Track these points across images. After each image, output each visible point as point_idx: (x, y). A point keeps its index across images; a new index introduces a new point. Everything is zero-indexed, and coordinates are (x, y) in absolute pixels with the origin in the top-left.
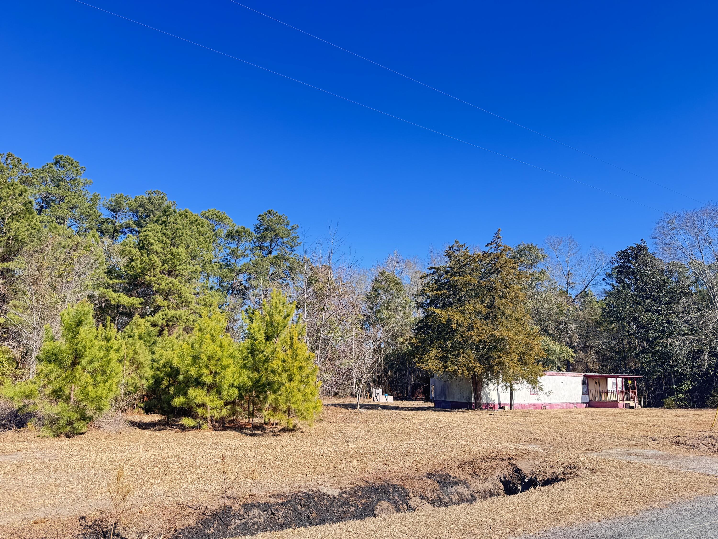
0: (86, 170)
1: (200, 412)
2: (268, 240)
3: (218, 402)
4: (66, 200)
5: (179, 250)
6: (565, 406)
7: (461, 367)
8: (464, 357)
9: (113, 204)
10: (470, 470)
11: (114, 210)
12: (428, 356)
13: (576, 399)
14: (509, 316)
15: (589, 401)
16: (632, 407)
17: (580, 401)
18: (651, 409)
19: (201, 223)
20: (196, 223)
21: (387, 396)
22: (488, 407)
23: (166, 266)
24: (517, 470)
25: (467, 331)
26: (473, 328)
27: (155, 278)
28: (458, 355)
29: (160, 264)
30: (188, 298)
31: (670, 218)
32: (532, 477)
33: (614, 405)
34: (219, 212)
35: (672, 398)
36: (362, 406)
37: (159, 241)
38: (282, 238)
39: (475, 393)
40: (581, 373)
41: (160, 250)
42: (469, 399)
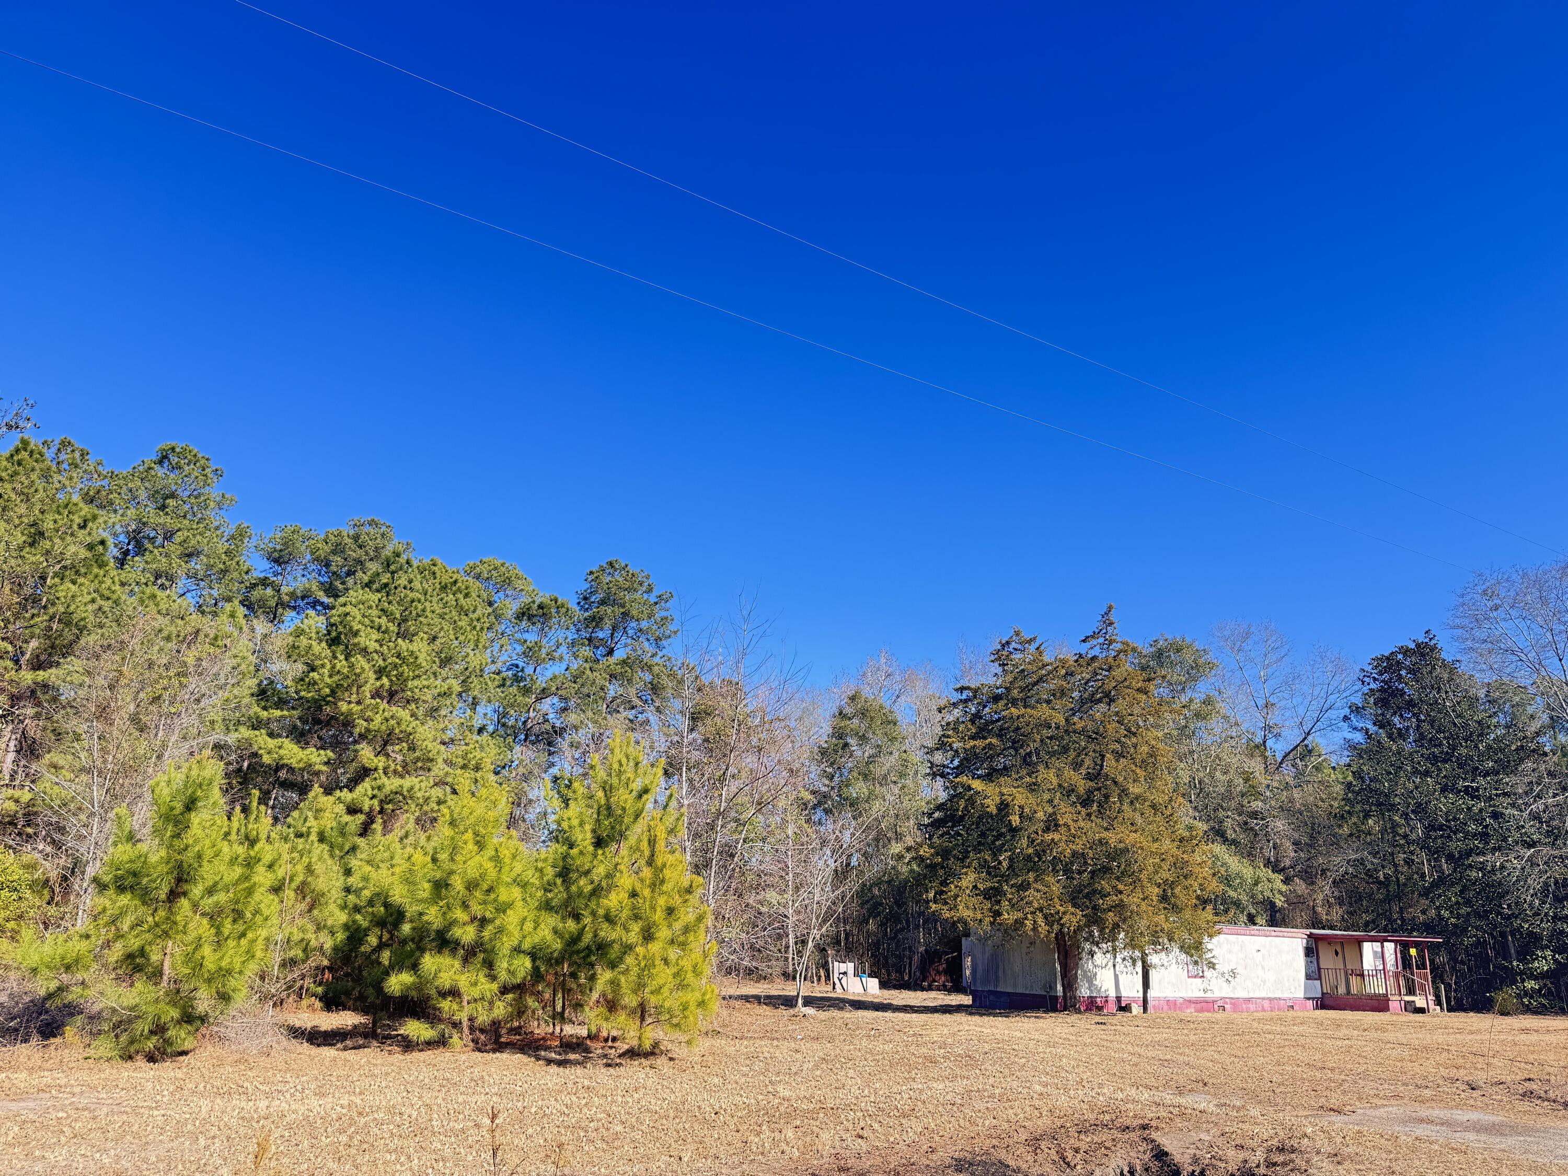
0: (224, 475)
1: (447, 1008)
2: (608, 624)
3: (487, 986)
4: (179, 537)
5: (414, 647)
6: (1266, 1004)
7: (1032, 913)
8: (1038, 891)
9: (278, 547)
10: (1053, 1152)
11: (279, 559)
12: (956, 887)
13: (1293, 990)
14: (1137, 799)
15: (1323, 994)
16: (1421, 1011)
17: (1301, 994)
18: (1463, 1014)
19: (463, 587)
20: (454, 588)
21: (864, 979)
22: (1093, 1006)
23: (385, 680)
24: (1161, 1155)
25: (1044, 831)
26: (1057, 825)
27: (359, 708)
28: (1024, 886)
29: (372, 676)
30: (430, 751)
31: (1488, 584)
32: (1194, 1171)
33: (1379, 1004)
34: (503, 565)
35: (1512, 991)
36: (808, 1001)
37: (372, 627)
38: (637, 620)
39: (1064, 976)
40: (1302, 930)
41: (373, 646)
42: (1050, 987)
